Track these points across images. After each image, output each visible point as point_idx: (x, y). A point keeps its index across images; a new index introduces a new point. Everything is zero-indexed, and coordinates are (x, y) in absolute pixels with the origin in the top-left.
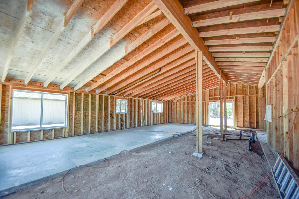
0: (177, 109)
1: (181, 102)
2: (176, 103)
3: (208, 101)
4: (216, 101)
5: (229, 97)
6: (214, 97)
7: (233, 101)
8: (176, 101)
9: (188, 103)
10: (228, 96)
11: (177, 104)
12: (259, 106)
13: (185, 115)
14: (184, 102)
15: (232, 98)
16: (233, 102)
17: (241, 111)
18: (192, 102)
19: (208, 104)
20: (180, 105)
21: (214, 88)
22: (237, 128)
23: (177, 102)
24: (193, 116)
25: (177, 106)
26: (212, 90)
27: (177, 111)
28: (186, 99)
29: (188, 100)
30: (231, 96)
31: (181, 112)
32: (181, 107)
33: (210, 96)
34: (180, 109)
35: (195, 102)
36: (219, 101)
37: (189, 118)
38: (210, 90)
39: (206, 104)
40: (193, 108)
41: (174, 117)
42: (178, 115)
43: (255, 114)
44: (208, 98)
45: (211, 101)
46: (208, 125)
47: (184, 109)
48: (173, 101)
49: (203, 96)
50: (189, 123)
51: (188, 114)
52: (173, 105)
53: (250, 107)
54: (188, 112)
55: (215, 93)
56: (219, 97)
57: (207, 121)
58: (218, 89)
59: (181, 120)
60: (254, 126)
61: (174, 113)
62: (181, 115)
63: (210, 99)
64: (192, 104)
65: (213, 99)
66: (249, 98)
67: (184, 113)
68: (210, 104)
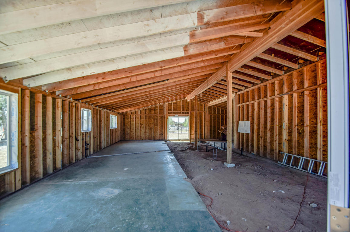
0: (131, 124)
1: (137, 115)
2: (130, 116)
3: (167, 115)
4: (174, 116)
5: (185, 113)
6: (173, 111)
8: (130, 114)
10: (185, 111)
11: (131, 118)
12: (206, 120)
14: (141, 115)
15: (188, 113)
16: (189, 117)
17: (194, 125)
18: (150, 115)
20: (135, 119)
21: (173, 102)
22: (192, 140)
23: (132, 115)
24: (151, 131)
25: (131, 120)
26: (171, 104)
27: (131, 125)
28: (143, 112)
29: (145, 112)
30: (187, 111)
31: (137, 127)
32: (137, 120)
33: (169, 110)
34: (135, 123)
35: (153, 116)
36: (177, 115)
37: (147, 133)
38: (169, 104)
39: (165, 118)
40: (151, 123)
41: (127, 132)
42: (132, 131)
43: (203, 127)
44: (167, 111)
45: (169, 116)
46: (167, 140)
47: (140, 124)
48: (126, 114)
49: (162, 110)
50: (147, 139)
51: (146, 129)
52: (126, 118)
53: (200, 122)
54: (146, 127)
55: (173, 107)
56: (177, 111)
57: (166, 136)
58: (176, 104)
59: (136, 136)
60: (203, 137)
61: (128, 128)
62: (136, 130)
63: (169, 113)
64: (150, 118)
65: (171, 113)
66: (200, 114)
67: (140, 128)
68: (169, 118)
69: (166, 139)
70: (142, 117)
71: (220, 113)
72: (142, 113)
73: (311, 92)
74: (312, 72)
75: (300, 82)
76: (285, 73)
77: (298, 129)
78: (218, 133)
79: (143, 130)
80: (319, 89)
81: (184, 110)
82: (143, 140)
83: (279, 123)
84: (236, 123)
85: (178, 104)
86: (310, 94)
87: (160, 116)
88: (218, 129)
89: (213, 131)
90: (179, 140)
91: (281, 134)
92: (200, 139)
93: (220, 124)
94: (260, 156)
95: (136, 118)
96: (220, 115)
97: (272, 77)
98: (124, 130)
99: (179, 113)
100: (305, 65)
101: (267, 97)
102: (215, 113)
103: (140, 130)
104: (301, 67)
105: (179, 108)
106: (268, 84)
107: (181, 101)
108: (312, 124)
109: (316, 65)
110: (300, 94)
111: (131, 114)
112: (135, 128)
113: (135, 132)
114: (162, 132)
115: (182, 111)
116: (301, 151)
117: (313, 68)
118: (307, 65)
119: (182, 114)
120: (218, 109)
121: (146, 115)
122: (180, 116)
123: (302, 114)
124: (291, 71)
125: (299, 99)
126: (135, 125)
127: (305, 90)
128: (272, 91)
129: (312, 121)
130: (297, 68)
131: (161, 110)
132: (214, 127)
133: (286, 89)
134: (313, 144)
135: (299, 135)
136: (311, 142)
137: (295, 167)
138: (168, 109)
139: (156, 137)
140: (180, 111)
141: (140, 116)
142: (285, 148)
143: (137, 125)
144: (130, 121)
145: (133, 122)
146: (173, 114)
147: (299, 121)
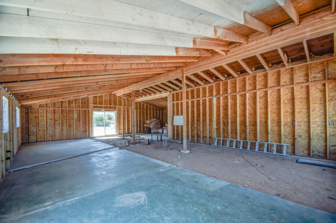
1: (48, 109)
3: (91, 109)
4: (100, 110)
5: (113, 107)
6: (98, 105)
7: (116, 110)
8: (38, 107)
9: (62, 110)
10: (112, 106)
11: (39, 112)
13: (56, 127)
14: (54, 108)
15: (115, 108)
16: (116, 112)
18: (69, 109)
19: (92, 113)
20: (46, 113)
21: (98, 95)
22: (119, 135)
24: (70, 129)
25: (39, 114)
26: (96, 97)
27: (40, 122)
28: (58, 105)
29: (61, 105)
30: (114, 106)
31: (48, 124)
32: (48, 115)
33: (94, 104)
34: (46, 119)
35: (73, 110)
36: (104, 110)
37: (64, 131)
38: (94, 97)
39: (89, 112)
40: (70, 118)
41: (32, 132)
42: (40, 129)
43: (131, 122)
44: (91, 105)
45: (95, 110)
46: (92, 137)
47: (54, 120)
48: (31, 106)
49: (85, 103)
50: (64, 138)
51: (62, 126)
52: (30, 112)
53: (127, 116)
54: (62, 124)
55: (99, 101)
56: (103, 106)
57: (90, 132)
58: (102, 97)
59: (48, 135)
60: (130, 131)
61: (33, 126)
62: (48, 128)
63: (94, 107)
64: (68, 112)
65: (97, 107)
66: (127, 109)
67: (54, 125)
68: (94, 112)
69: (90, 136)
70: (56, 111)
71: (145, 108)
72: (56, 106)
73: (232, 97)
74: (232, 84)
75: (224, 89)
76: (214, 82)
77: (223, 121)
78: (144, 127)
79: (58, 128)
80: (237, 95)
81: (111, 104)
82: (58, 140)
83: (209, 117)
84: (170, 117)
85: (104, 97)
86: (231, 98)
87: (82, 110)
88: (144, 123)
89: (139, 125)
90: (106, 136)
91: (211, 125)
92: (128, 134)
93: (145, 118)
94: (195, 142)
95: (48, 112)
96: (145, 111)
97: (204, 83)
98: (28, 128)
99: (105, 107)
100: (229, 79)
101: (200, 98)
102: (141, 109)
103: (54, 128)
104: (226, 79)
105: (106, 102)
106: (201, 88)
107: (107, 95)
108: (232, 117)
109: (236, 79)
110: (224, 98)
111: (40, 107)
112: (47, 125)
113: (46, 130)
114: (84, 129)
115: (108, 106)
116: (225, 136)
117: (233, 82)
118: (230, 79)
119: (109, 108)
120: (143, 105)
121: (62, 109)
122: (107, 110)
123: (225, 111)
124: (219, 81)
125: (224, 101)
126: (46, 121)
127: (229, 95)
128: (203, 94)
129: (233, 116)
130: (223, 80)
131: (83, 104)
132: (140, 121)
133: (214, 93)
134: (234, 130)
135: (224, 125)
136: (232, 129)
137: (224, 146)
138: (92, 103)
139: (77, 134)
140: (106, 106)
141: (54, 110)
142: (215, 134)
143: (49, 121)
144: (38, 116)
145: (42, 118)
146: (98, 108)
147: (224, 115)
